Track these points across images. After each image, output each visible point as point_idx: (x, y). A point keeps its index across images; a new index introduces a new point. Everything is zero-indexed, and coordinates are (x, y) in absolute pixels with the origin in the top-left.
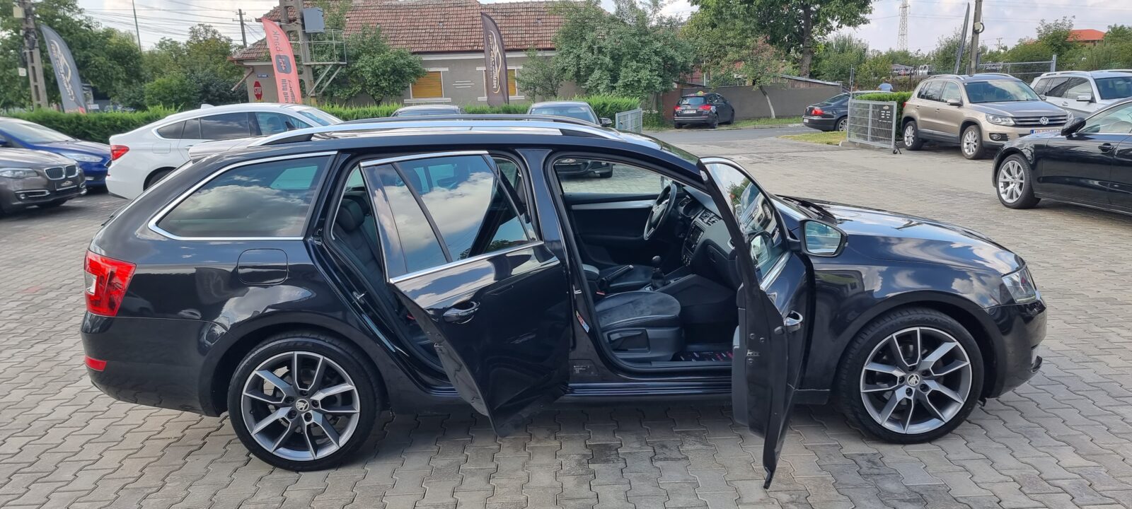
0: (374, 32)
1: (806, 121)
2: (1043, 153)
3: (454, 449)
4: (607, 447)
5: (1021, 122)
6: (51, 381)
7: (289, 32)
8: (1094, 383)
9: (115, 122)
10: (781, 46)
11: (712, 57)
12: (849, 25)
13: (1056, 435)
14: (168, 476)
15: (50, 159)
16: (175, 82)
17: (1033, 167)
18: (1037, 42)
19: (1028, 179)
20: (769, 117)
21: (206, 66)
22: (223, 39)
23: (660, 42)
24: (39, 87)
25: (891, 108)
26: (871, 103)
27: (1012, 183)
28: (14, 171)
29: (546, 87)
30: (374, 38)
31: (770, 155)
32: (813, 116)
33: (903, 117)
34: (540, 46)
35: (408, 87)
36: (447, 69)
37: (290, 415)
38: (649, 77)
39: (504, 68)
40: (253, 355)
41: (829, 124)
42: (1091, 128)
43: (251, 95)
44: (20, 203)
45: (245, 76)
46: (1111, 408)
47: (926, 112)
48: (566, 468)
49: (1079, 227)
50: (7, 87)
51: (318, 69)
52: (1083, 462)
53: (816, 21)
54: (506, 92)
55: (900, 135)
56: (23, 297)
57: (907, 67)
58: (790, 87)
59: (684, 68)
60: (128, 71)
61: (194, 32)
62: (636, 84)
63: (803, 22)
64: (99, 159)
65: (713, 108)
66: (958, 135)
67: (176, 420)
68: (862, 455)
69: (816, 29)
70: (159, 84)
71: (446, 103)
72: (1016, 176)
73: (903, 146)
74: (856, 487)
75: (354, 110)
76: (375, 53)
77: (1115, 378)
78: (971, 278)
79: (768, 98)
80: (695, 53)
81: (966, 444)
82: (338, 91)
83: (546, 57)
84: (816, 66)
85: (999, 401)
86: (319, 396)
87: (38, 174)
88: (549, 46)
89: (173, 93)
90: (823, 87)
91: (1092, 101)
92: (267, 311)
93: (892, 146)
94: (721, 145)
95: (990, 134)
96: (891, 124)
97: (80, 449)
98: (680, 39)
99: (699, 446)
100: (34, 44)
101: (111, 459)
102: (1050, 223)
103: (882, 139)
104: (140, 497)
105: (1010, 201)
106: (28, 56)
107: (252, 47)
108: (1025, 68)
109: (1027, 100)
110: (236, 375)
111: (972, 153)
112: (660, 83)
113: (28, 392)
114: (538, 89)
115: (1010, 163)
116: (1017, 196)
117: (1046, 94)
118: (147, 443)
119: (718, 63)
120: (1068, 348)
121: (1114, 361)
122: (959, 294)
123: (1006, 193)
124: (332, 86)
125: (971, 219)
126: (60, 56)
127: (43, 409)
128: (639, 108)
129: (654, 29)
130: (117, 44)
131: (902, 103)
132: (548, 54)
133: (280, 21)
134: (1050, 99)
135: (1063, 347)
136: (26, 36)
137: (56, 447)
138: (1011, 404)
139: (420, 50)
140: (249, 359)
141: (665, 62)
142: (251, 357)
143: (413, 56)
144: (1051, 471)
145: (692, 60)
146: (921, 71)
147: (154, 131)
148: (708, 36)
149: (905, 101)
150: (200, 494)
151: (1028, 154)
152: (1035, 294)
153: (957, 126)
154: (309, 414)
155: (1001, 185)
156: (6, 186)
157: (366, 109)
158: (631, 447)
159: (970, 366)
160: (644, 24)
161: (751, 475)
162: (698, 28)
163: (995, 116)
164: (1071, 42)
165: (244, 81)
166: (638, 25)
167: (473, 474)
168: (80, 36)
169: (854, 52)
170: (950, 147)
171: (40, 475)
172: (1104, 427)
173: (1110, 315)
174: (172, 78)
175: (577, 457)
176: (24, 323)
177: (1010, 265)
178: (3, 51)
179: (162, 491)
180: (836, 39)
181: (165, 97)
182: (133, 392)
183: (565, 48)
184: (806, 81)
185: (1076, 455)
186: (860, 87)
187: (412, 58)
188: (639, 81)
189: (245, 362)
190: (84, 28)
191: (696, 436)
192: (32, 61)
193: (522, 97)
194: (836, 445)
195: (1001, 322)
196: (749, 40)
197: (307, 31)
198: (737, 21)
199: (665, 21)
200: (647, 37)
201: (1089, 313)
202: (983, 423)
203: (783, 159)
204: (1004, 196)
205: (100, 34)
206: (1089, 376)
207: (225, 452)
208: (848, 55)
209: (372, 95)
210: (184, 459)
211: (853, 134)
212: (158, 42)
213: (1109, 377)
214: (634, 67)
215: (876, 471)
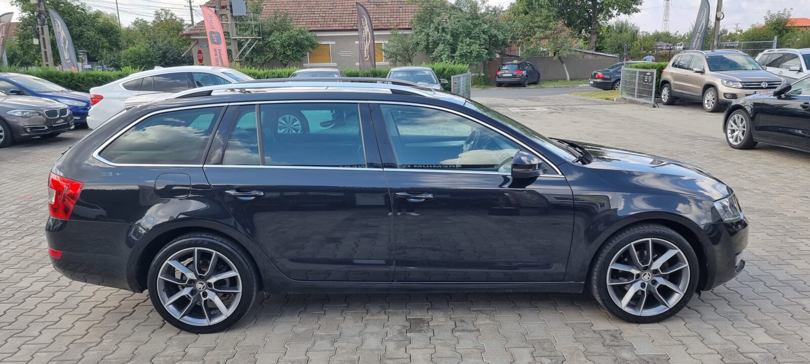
0: (282, 16)
1: (592, 82)
2: (760, 109)
3: (311, 319)
4: (421, 321)
5: (747, 86)
6: (32, 263)
7: (222, 15)
8: (785, 280)
9: (98, 78)
10: (575, 28)
11: (524, 35)
12: (625, 13)
13: (752, 319)
14: (105, 334)
15: (49, 104)
16: (143, 50)
17: (752, 119)
18: (764, 27)
19: (749, 128)
20: (565, 79)
21: (165, 39)
22: (178, 20)
23: (487, 24)
24: (48, 52)
25: (652, 74)
26: (638, 70)
27: (737, 130)
28: (23, 112)
29: (404, 56)
30: (283, 20)
31: (563, 107)
32: (596, 79)
33: (661, 80)
34: (401, 27)
35: (306, 55)
36: (334, 43)
37: (192, 292)
38: (478, 49)
39: (372, 42)
40: (166, 249)
41: (608, 85)
42: (796, 91)
43: (196, 60)
44: (27, 134)
45: (192, 46)
46: (796, 300)
47: (678, 78)
48: (390, 336)
49: (784, 164)
50: (25, 51)
51: (243, 42)
52: (771, 340)
53: (601, 10)
54: (373, 59)
55: (658, 93)
56: (21, 202)
57: (668, 44)
58: (581, 57)
59: (504, 43)
60: (110, 42)
61: (158, 15)
62: (469, 55)
63: (591, 11)
64: (84, 104)
65: (524, 73)
66: (701, 94)
67: (116, 293)
68: (608, 331)
69: (601, 16)
70: (131, 51)
71: (331, 67)
72: (740, 125)
73: (661, 101)
74: (600, 355)
75: (265, 71)
76: (283, 31)
77: (801, 277)
78: (691, 204)
79: (564, 65)
80: (512, 32)
81: (685, 325)
82: (257, 57)
83: (405, 35)
84: (600, 43)
85: (712, 292)
86: (213, 280)
87: (40, 114)
88: (407, 27)
89: (141, 57)
90: (604, 58)
91: (800, 71)
92: (179, 217)
93: (652, 102)
94: (529, 99)
95: (725, 94)
96: (652, 85)
97: (46, 313)
98: (502, 22)
99: (488, 321)
100: (44, 22)
101: (67, 321)
102: (764, 160)
103: (645, 97)
104: (84, 349)
105: (735, 144)
106: (40, 30)
107: (197, 25)
108: (755, 46)
109: (753, 69)
110: (154, 263)
111: (710, 108)
112: (486, 54)
113: (15, 271)
114: (399, 57)
115: (735, 116)
116: (741, 140)
117: (767, 66)
118: (94, 310)
119: (529, 40)
120: (768, 254)
121: (801, 264)
122: (682, 214)
123: (732, 137)
124: (252, 54)
125: (706, 156)
126: (61, 30)
127: (24, 283)
128: (469, 72)
129: (483, 15)
130: (103, 23)
131: (660, 70)
132: (406, 32)
133: (215, 7)
134: (769, 69)
135: (764, 253)
136: (39, 16)
137: (29, 312)
138: (722, 295)
139: (315, 29)
140: (163, 252)
141: (490, 39)
142: (164, 251)
143: (310, 33)
144: (746, 347)
145: (510, 37)
146: (678, 47)
147: (121, 85)
148: (522, 21)
149: (663, 69)
150: (126, 349)
151: (749, 110)
152: (739, 215)
153: (700, 87)
154: (206, 293)
155: (729, 131)
156: (17, 122)
157: (274, 71)
158: (439, 321)
159: (689, 267)
160: (475, 11)
161: (524, 344)
162: (515, 15)
163: (728, 81)
164: (789, 27)
165: (191, 49)
166: (471, 13)
167: (322, 338)
168: (77, 17)
169: (629, 32)
170: (695, 103)
171: (16, 331)
172: (789, 314)
173: (801, 230)
174: (141, 47)
175: (399, 328)
176: (20, 221)
177: (722, 193)
178: (23, 26)
179: (99, 345)
180: (616, 23)
181: (135, 61)
182: (83, 274)
183: (418, 29)
184: (592, 54)
185: (766, 335)
186: (633, 58)
187: (309, 34)
188: (471, 52)
189: (160, 254)
190: (80, 11)
191: (487, 314)
192: (43, 34)
193: (388, 63)
194: (589, 323)
195: (711, 236)
196: (552, 23)
197: (234, 14)
198: (543, 10)
199: (491, 9)
200: (478, 21)
201: (786, 228)
202: (700, 309)
203: (572, 110)
204: (731, 140)
205: (91, 15)
206: (781, 275)
207: (148, 318)
208: (624, 35)
209: (281, 61)
210: (118, 322)
211: (624, 93)
212: (133, 21)
213: (797, 276)
214: (468, 42)
215: (616, 343)
